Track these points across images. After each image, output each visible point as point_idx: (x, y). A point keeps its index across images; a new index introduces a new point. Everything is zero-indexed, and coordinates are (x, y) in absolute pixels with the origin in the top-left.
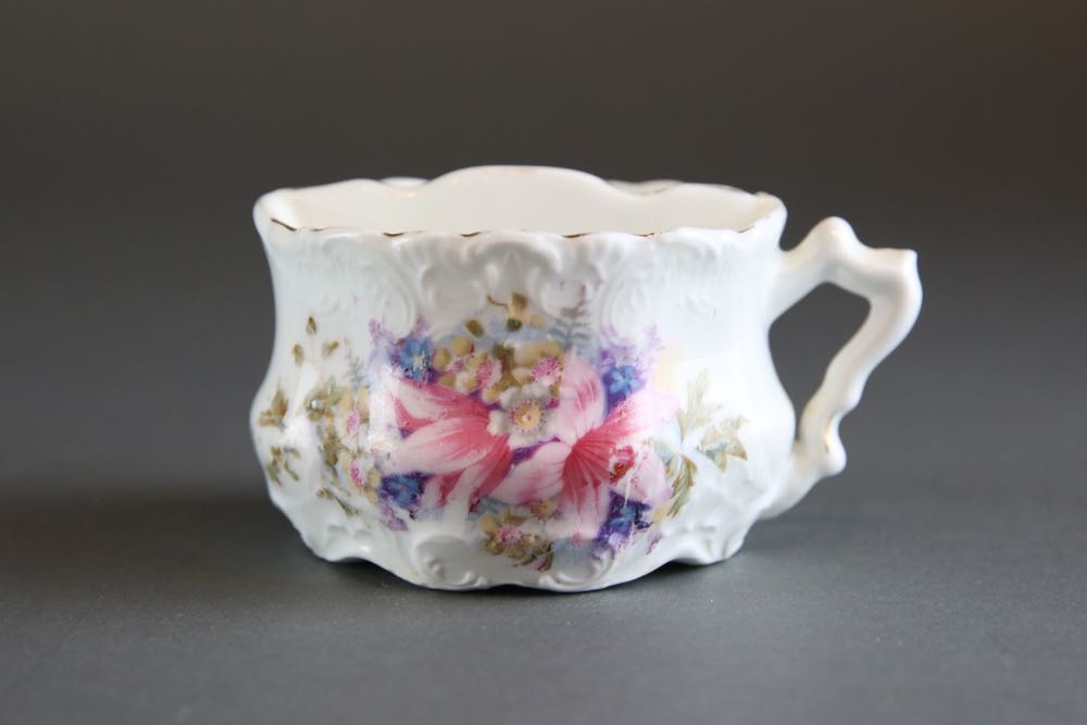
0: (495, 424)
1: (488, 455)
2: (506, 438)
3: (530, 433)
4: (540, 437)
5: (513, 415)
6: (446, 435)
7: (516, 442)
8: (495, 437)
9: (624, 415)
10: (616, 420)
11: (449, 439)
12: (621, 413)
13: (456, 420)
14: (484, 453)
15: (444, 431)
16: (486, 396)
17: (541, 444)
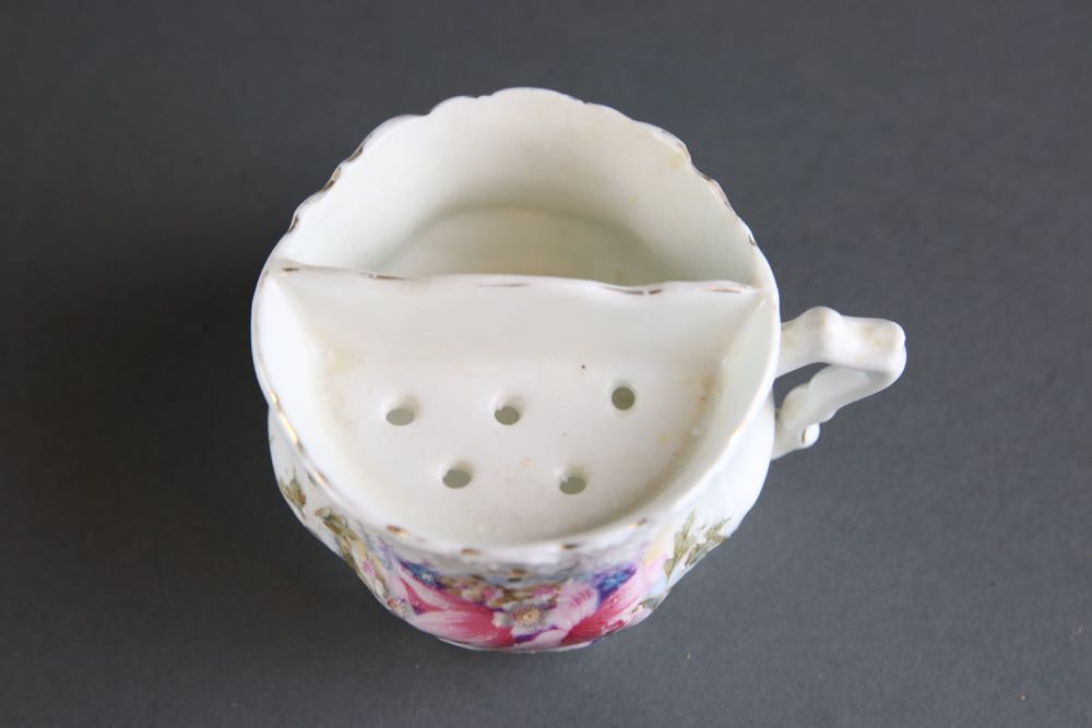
0: (498, 621)
1: (494, 640)
2: (508, 629)
3: (530, 625)
4: (539, 627)
5: (514, 615)
6: (456, 621)
7: (517, 631)
8: (500, 628)
9: (616, 600)
10: (609, 606)
11: (457, 625)
12: (612, 601)
13: (465, 614)
14: (490, 638)
15: (453, 619)
16: (490, 604)
17: (540, 632)
